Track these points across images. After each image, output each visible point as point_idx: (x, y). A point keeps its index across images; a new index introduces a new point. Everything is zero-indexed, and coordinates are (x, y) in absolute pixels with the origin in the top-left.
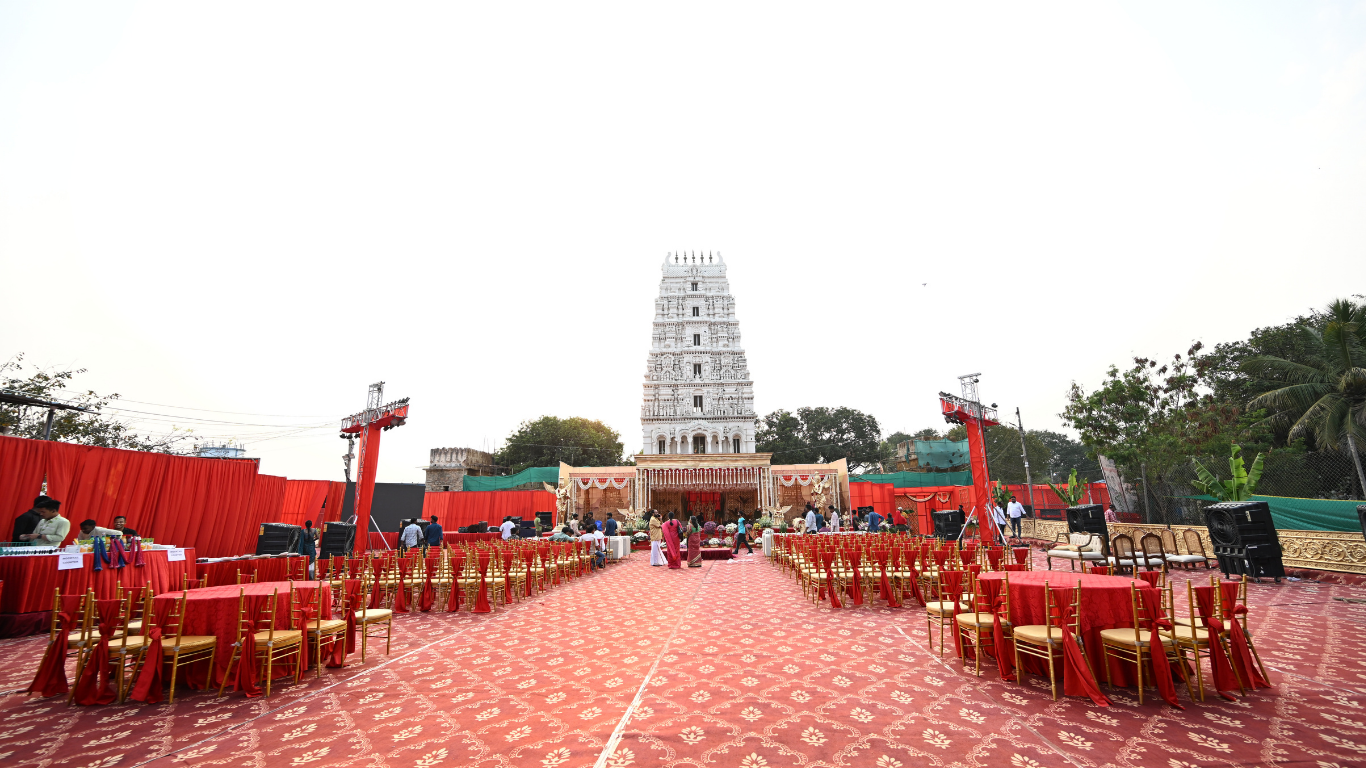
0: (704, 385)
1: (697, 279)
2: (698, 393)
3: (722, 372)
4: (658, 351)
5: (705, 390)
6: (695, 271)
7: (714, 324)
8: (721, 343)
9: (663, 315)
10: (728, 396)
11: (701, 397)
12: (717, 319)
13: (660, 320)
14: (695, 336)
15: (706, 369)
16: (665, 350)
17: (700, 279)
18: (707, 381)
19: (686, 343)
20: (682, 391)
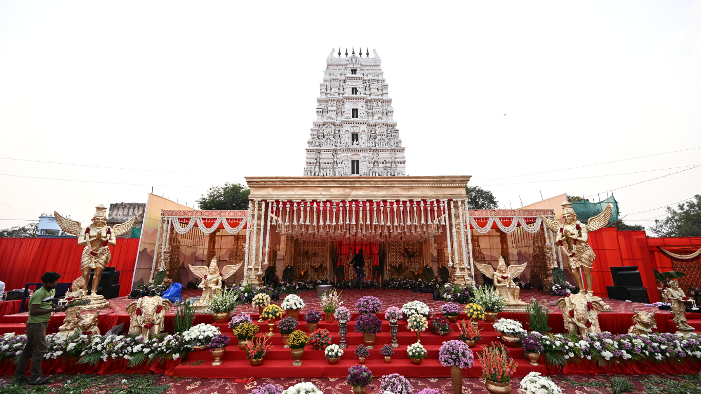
0: (361, 150)
1: (356, 66)
2: (355, 158)
3: (377, 140)
4: (321, 121)
5: (362, 154)
6: (354, 61)
7: (371, 101)
8: (376, 117)
9: (326, 94)
10: (382, 160)
11: (358, 161)
12: (373, 96)
13: (324, 97)
14: (353, 110)
15: (363, 138)
16: (326, 120)
17: (359, 66)
18: (363, 147)
19: (345, 115)
20: (341, 156)
